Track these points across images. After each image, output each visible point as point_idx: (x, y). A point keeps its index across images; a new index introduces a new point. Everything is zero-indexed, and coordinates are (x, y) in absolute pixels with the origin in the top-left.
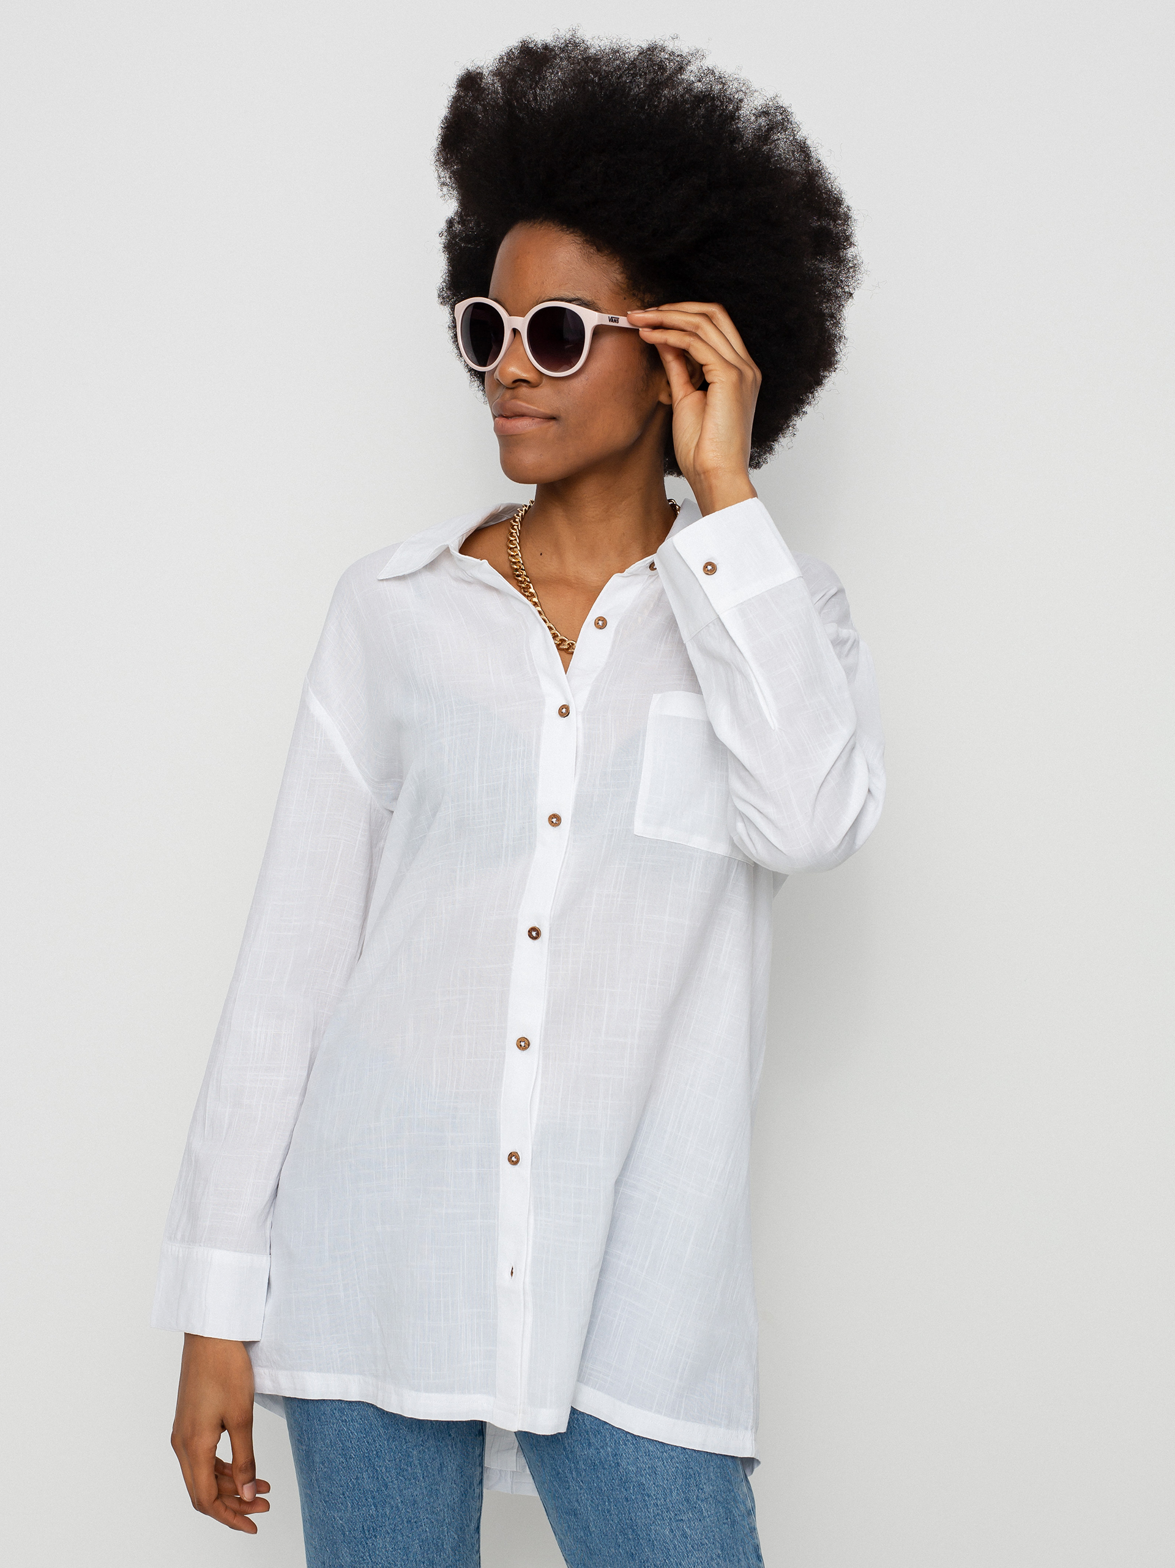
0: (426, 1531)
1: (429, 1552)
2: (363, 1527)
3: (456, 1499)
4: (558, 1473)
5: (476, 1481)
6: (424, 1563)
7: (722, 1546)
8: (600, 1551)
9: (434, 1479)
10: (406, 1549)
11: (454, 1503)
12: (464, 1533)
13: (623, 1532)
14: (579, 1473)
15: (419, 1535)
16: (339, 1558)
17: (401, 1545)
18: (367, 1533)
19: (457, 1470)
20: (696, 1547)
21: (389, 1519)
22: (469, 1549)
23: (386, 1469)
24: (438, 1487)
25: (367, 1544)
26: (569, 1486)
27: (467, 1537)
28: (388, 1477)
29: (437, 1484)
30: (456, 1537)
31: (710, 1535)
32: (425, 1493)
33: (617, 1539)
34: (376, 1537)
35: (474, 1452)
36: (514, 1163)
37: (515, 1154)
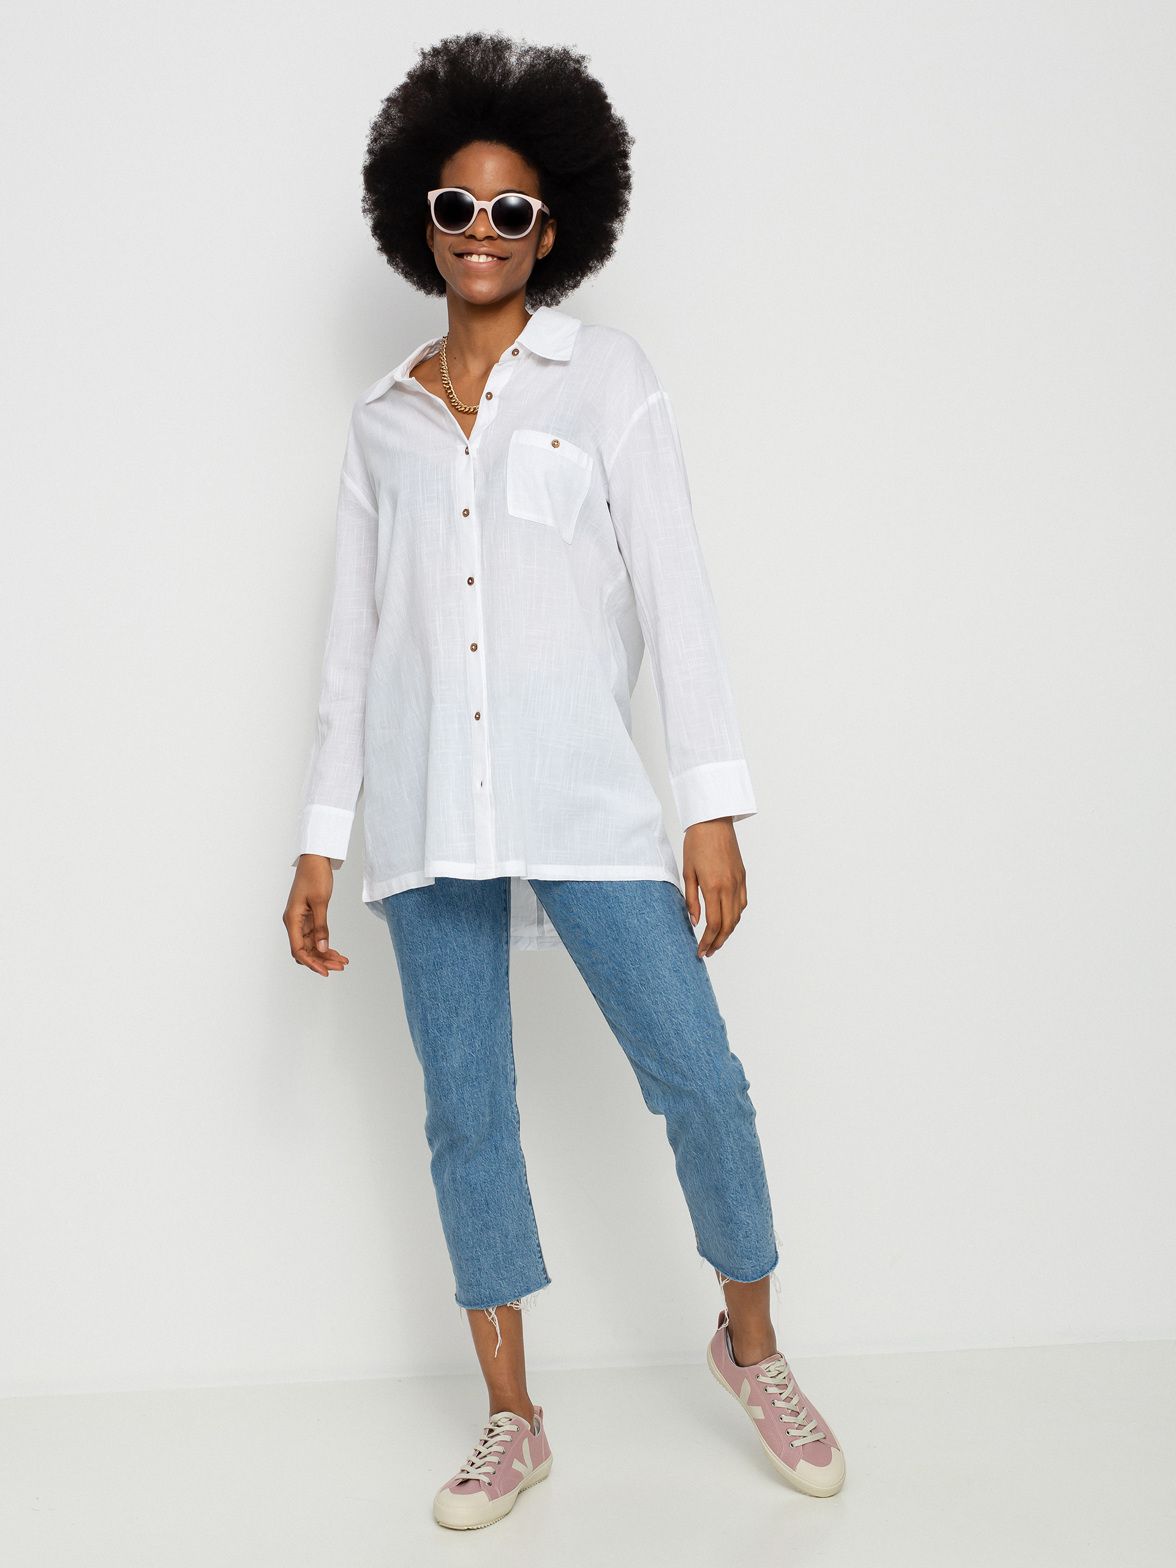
0: (473, 966)
2: (434, 963)
7: (669, 926)
10: (461, 977)
13: (610, 928)
14: (578, 900)
15: (469, 969)
16: (420, 986)
17: (458, 974)
18: (436, 966)
20: (654, 927)
21: (449, 957)
31: (661, 920)
34: (442, 969)
36: (478, 719)
37: (478, 714)
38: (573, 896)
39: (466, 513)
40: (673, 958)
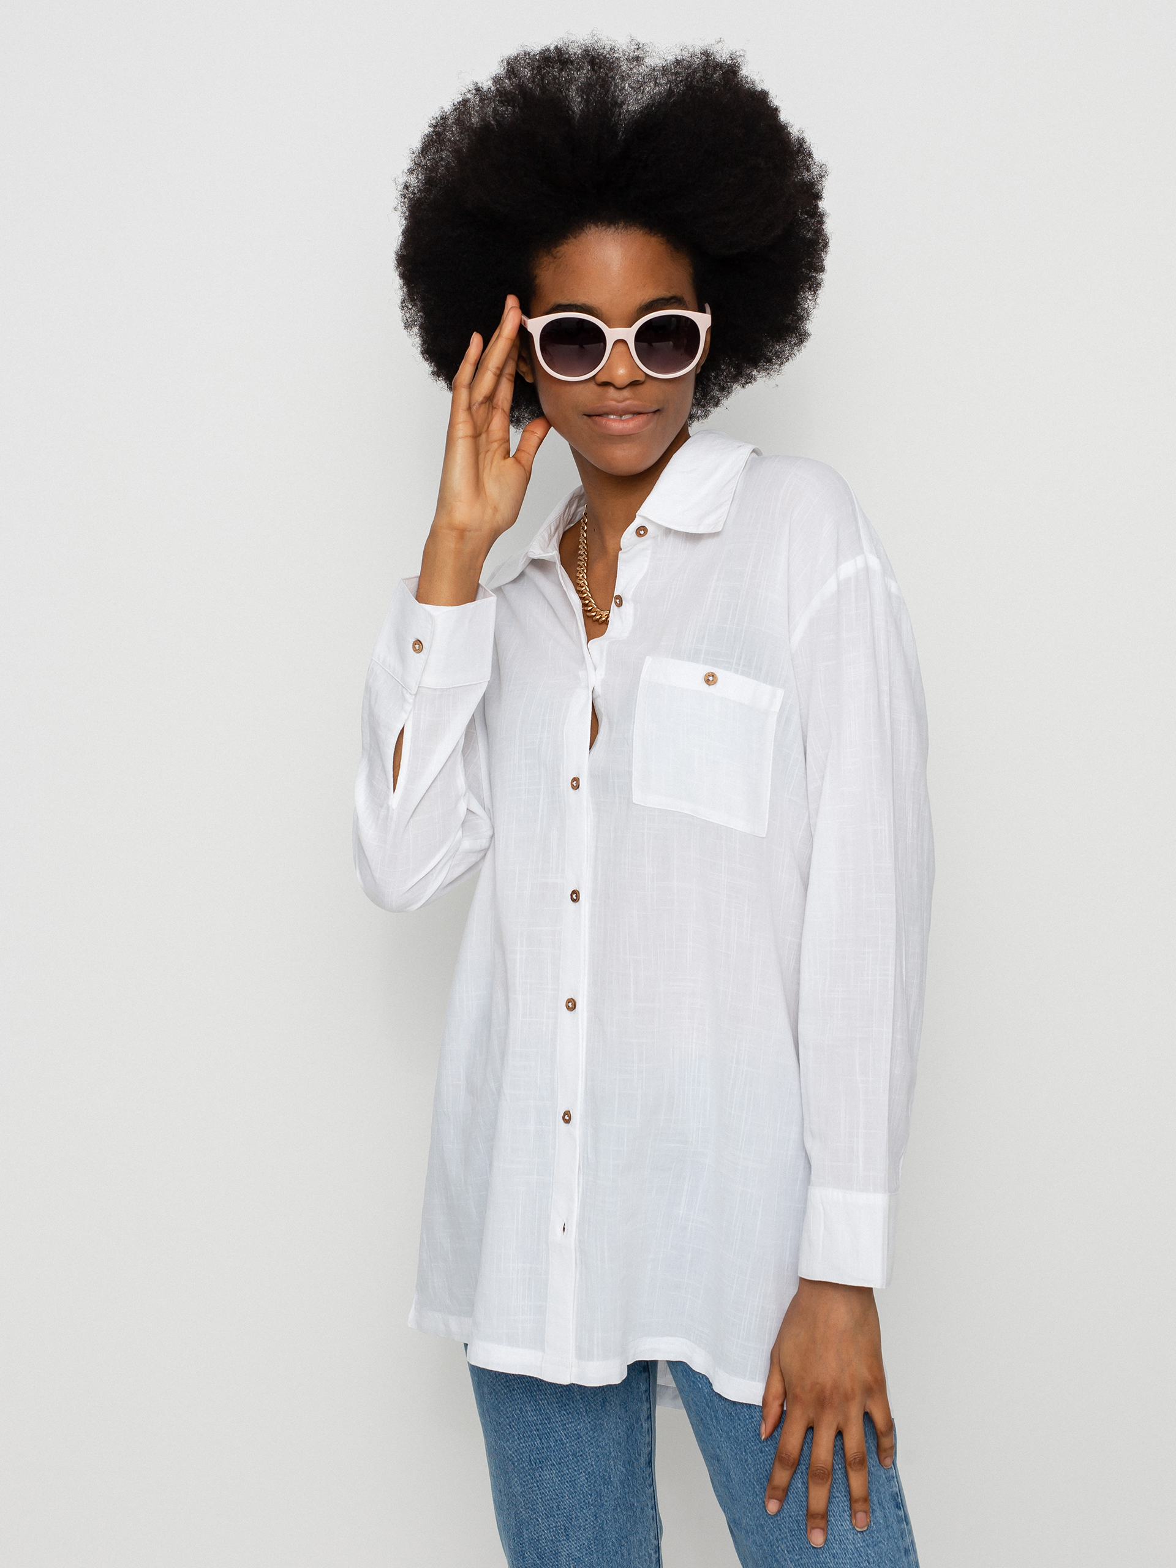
0: (592, 1464)
1: (596, 1485)
2: (530, 1458)
3: (622, 1434)
4: (702, 1419)
5: (644, 1415)
6: (591, 1495)
8: (740, 1498)
9: (598, 1414)
10: (573, 1482)
11: (620, 1437)
12: (633, 1466)
14: (718, 1422)
15: (586, 1469)
18: (533, 1463)
19: (620, 1405)
21: (554, 1452)
22: (640, 1482)
23: (548, 1403)
24: (602, 1422)
25: (535, 1475)
26: (711, 1433)
27: (637, 1470)
28: (550, 1411)
29: (600, 1418)
30: (624, 1470)
32: (589, 1427)
33: (754, 1488)
35: (639, 1388)
36: (567, 1122)
37: (567, 1113)
38: (712, 1413)
39: (576, 784)
40: (856, 1554)
